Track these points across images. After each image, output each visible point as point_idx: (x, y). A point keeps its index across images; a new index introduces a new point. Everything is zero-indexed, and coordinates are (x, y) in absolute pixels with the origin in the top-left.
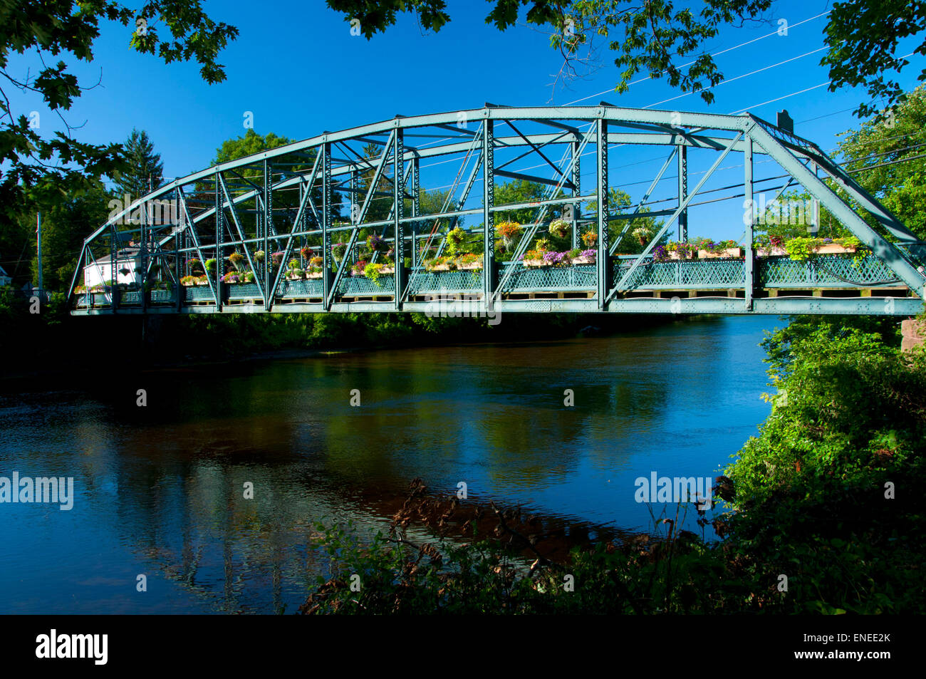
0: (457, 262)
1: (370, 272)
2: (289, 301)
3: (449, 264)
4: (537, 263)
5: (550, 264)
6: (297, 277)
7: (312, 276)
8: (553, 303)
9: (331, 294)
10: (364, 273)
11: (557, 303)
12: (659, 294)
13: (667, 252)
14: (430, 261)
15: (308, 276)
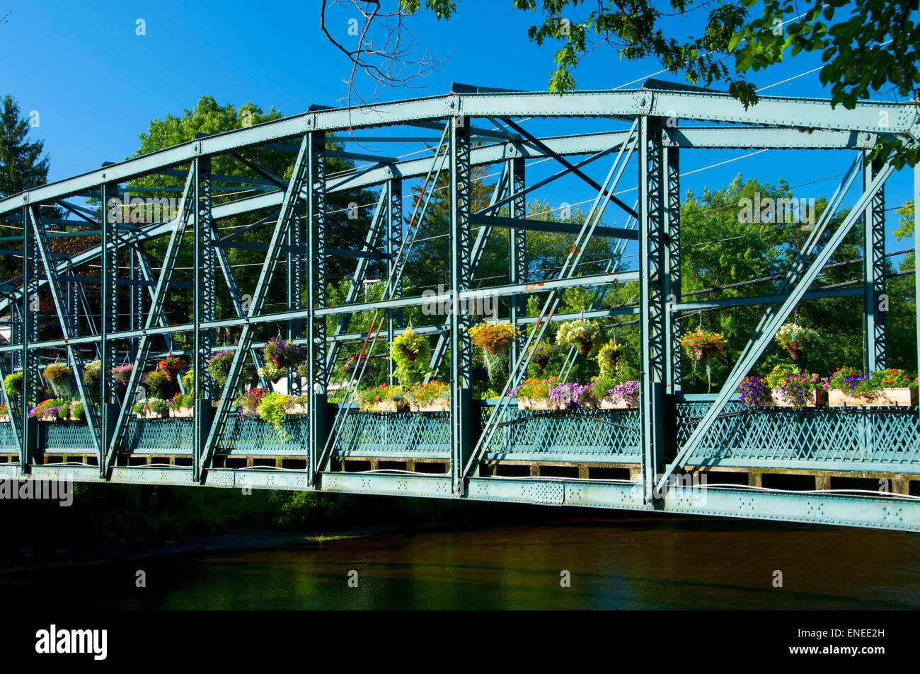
0: (409, 398)
1: (270, 411)
2: (141, 461)
3: (396, 400)
4: (542, 405)
5: (563, 407)
6: (154, 415)
7: (178, 415)
8: (568, 487)
9: (206, 451)
10: (261, 411)
11: (575, 488)
12: (759, 479)
13: (768, 391)
14: (367, 393)
15: (172, 414)
